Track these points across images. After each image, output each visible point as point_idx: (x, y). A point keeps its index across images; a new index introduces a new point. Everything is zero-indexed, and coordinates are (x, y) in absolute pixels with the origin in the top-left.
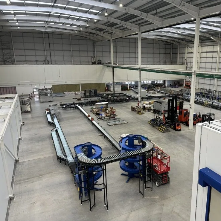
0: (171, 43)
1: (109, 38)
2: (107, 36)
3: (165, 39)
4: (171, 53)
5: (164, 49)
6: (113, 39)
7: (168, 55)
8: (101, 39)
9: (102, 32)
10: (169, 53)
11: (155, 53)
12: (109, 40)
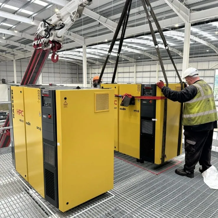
0: (77, 64)
1: (12, 58)
2: (10, 57)
3: (70, 61)
4: (78, 73)
5: (70, 69)
6: (16, 59)
7: (74, 75)
8: (4, 59)
9: (4, 53)
10: (75, 73)
11: (61, 73)
12: (13, 61)
